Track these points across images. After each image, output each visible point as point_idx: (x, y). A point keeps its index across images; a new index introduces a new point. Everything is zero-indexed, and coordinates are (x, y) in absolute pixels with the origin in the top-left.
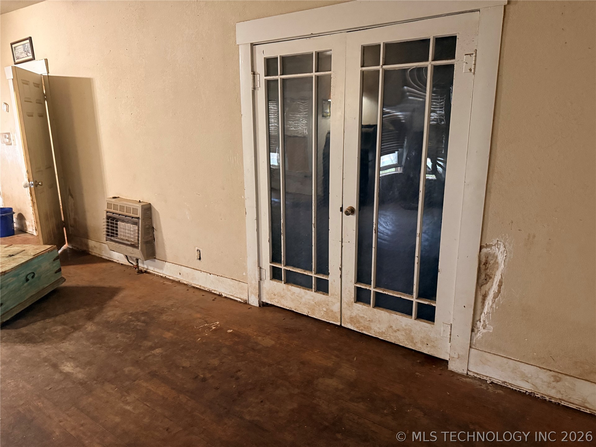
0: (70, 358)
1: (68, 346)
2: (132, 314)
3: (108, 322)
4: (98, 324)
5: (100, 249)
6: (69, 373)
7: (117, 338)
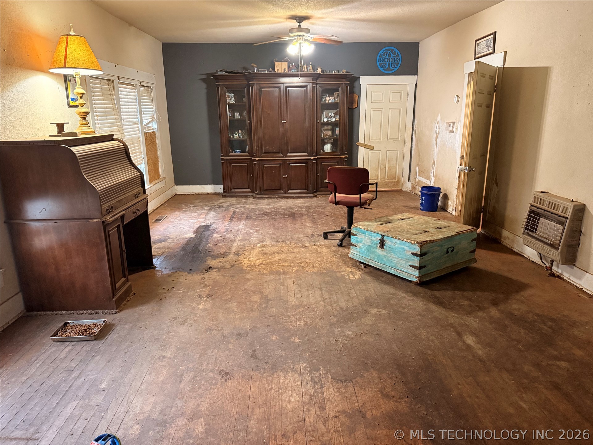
0: (473, 332)
1: (472, 321)
2: (537, 315)
3: (512, 314)
4: (502, 312)
5: (513, 241)
6: (470, 345)
7: (520, 333)
